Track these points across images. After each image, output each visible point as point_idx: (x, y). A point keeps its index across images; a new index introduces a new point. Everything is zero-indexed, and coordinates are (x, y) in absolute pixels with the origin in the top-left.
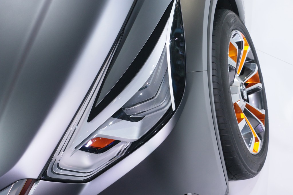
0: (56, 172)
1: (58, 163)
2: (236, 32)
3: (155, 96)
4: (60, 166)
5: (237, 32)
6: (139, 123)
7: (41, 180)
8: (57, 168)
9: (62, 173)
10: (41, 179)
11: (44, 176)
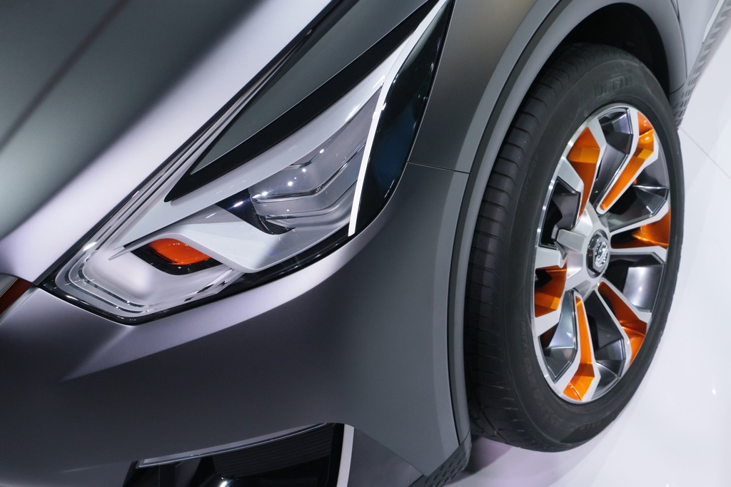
0: (74, 281)
1: (83, 265)
2: (624, 110)
3: (322, 188)
4: (85, 272)
5: (626, 109)
6: (273, 239)
7: (40, 289)
8: (78, 276)
9: (84, 287)
10: (41, 286)
11: (47, 281)
